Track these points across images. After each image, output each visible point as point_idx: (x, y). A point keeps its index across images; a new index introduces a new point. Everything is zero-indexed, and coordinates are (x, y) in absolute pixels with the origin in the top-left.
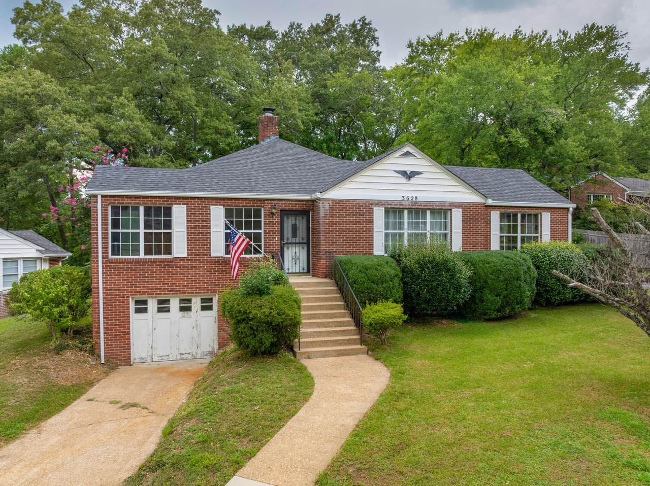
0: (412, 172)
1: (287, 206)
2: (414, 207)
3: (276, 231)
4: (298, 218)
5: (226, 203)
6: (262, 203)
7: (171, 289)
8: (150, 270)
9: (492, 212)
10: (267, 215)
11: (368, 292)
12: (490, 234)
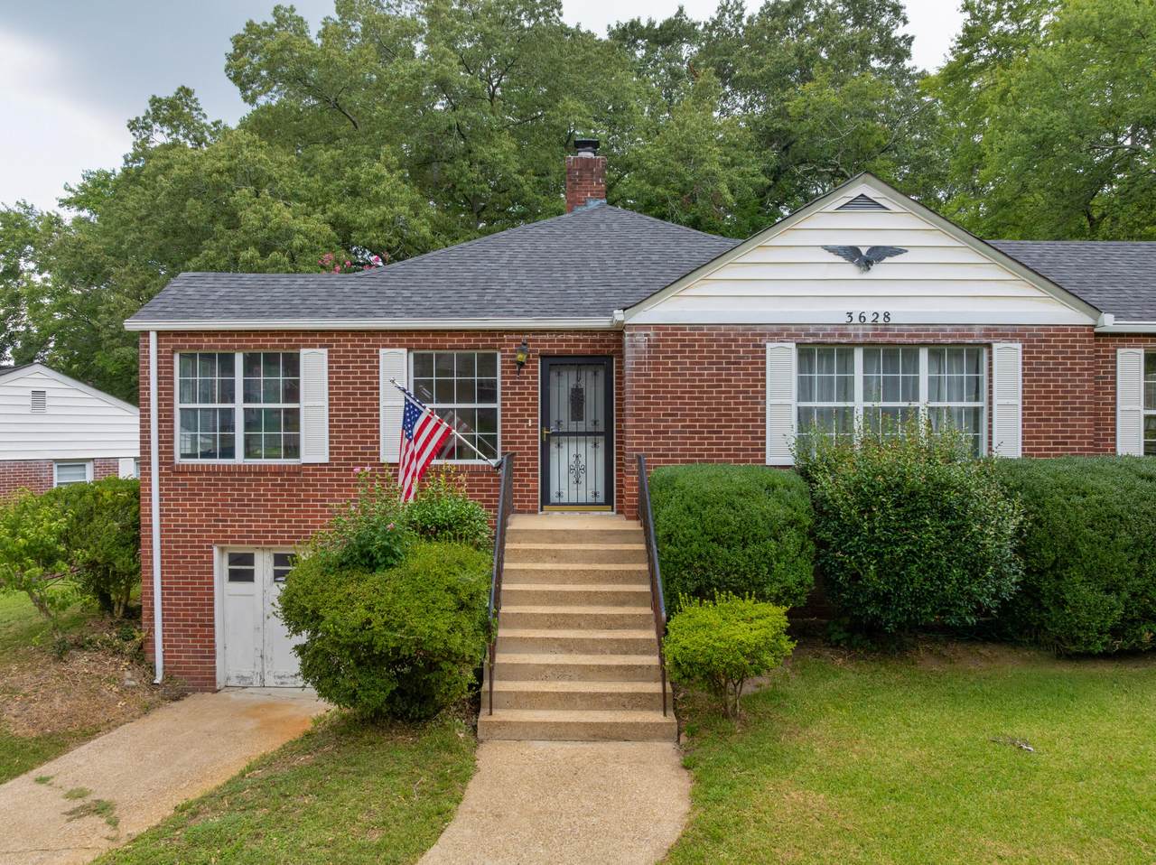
0: (873, 249)
1: (555, 346)
2: (880, 340)
3: (528, 404)
4: (583, 373)
5: (414, 341)
6: (497, 340)
7: (296, 532)
8: (254, 490)
9: (1120, 351)
10: (509, 367)
11: (702, 567)
12: (1115, 409)
